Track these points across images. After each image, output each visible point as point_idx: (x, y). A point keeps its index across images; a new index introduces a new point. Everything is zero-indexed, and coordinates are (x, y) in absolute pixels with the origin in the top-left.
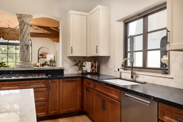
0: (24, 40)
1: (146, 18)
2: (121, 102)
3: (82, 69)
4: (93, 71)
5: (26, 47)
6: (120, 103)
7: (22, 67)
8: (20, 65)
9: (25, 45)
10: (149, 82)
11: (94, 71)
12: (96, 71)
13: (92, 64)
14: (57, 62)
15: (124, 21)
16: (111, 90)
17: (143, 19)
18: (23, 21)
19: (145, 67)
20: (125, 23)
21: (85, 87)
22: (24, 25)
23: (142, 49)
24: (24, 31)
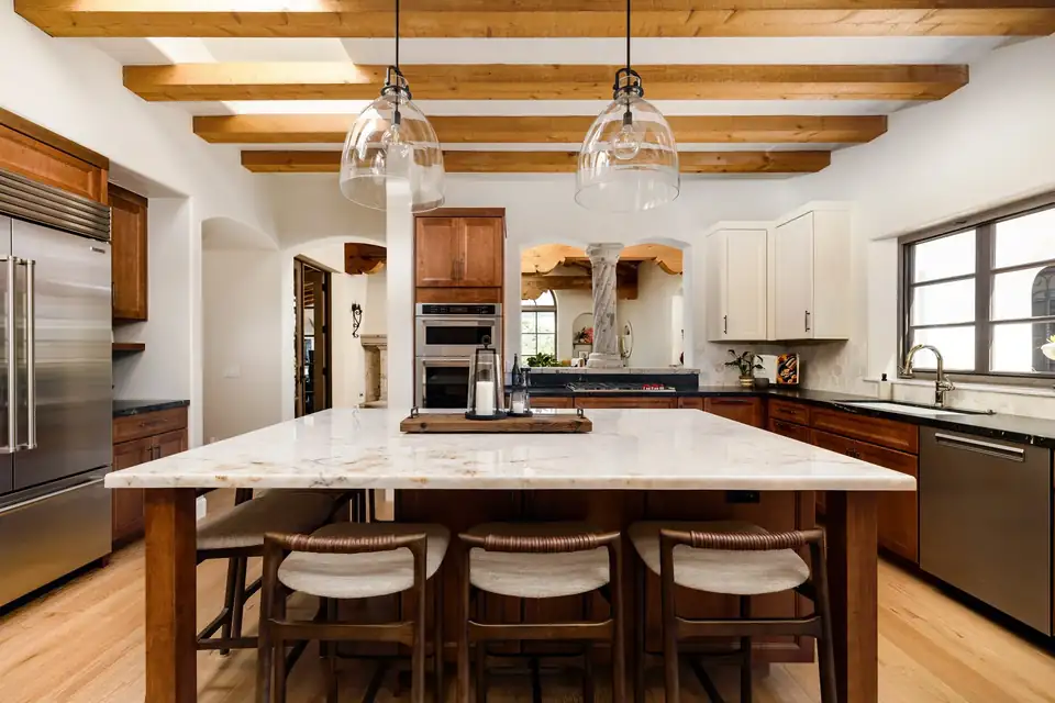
0: (606, 302)
1: (984, 228)
2: (918, 455)
3: (751, 376)
4: (786, 380)
5: (608, 320)
6: (916, 457)
7: (604, 368)
8: (598, 363)
9: (608, 316)
10: (1003, 411)
11: (790, 382)
12: (795, 380)
13: (781, 361)
14: (627, 355)
15: (900, 239)
16: (879, 425)
17: (974, 231)
18: (603, 259)
19: (982, 371)
20: (904, 245)
21: (775, 423)
22: (606, 268)
23: (973, 319)
24: (605, 283)
